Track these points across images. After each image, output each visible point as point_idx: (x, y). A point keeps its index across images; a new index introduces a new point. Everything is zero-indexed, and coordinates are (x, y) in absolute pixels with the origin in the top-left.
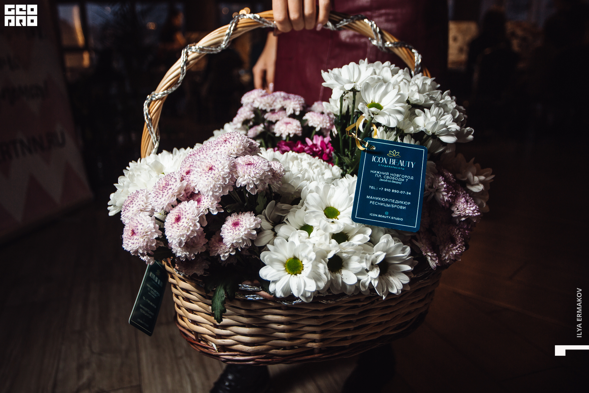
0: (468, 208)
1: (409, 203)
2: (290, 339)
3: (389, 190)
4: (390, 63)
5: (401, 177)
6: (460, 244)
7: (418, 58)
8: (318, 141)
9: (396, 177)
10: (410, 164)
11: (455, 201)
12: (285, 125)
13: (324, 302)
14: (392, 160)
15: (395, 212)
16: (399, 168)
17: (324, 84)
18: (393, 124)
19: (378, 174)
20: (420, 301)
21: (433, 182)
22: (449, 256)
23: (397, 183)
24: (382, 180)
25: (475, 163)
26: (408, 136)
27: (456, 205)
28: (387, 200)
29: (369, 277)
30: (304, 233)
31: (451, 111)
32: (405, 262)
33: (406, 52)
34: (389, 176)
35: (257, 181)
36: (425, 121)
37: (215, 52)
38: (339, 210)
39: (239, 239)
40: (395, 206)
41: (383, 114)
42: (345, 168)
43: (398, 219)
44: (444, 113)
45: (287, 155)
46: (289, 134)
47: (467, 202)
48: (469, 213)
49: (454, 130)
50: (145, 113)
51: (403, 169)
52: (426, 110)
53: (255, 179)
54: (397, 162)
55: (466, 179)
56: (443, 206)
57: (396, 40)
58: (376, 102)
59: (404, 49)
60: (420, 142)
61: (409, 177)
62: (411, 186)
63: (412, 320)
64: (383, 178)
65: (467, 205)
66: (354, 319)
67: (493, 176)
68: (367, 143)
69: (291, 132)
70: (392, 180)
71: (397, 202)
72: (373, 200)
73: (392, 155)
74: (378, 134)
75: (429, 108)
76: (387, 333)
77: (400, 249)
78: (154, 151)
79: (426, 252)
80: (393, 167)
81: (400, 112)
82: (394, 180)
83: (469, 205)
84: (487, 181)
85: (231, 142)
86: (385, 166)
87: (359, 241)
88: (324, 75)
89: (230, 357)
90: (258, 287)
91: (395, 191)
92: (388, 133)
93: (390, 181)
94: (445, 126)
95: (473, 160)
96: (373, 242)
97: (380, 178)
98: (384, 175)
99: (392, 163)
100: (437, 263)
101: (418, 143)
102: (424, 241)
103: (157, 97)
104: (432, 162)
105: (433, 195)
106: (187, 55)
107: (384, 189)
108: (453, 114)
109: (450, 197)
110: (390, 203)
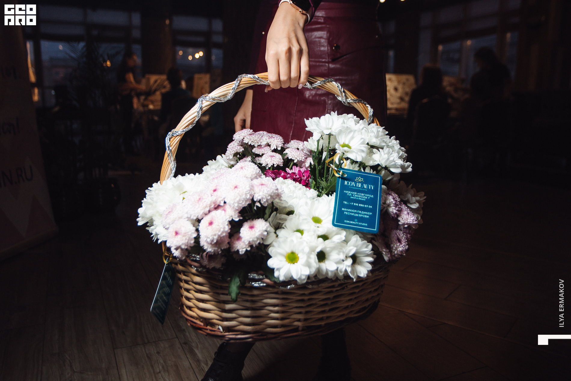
0: (409, 218)
1: (371, 213)
2: (282, 319)
3: (357, 205)
4: (353, 115)
5: (365, 196)
6: (404, 244)
7: (370, 111)
8: (296, 170)
9: (362, 195)
10: (371, 187)
11: (400, 213)
12: (270, 158)
13: (310, 286)
14: (358, 184)
15: (361, 220)
16: (363, 189)
17: (307, 129)
18: (359, 159)
19: (349, 194)
20: (376, 290)
21: (386, 199)
22: (397, 252)
23: (362, 199)
24: (352, 197)
25: (412, 188)
26: (368, 167)
27: (401, 216)
28: (356, 211)
29: (345, 265)
30: (299, 234)
31: (396, 151)
32: (368, 255)
33: (362, 106)
34: (357, 195)
35: (268, 196)
36: (380, 157)
37: (223, 101)
38: (322, 218)
39: (254, 238)
40: (362, 215)
41: (352, 152)
42: (320, 190)
43: (364, 224)
44: (392, 152)
45: (279, 180)
46: (274, 165)
47: (408, 214)
48: (410, 221)
49: (399, 164)
50: (167, 145)
51: (366, 190)
52: (380, 149)
53: (267, 195)
54: (362, 185)
55: (407, 199)
56: (392, 216)
57: (355, 98)
58: (347, 143)
59: (360, 104)
60: (376, 171)
61: (370, 196)
62: (372, 202)
63: (369, 305)
64: (353, 196)
65: (409, 216)
66: (329, 302)
67: (425, 197)
68: (341, 172)
69: (275, 163)
70: (359, 198)
71: (363, 212)
72: (347, 211)
73: (358, 181)
74: (347, 165)
75: (382, 148)
76: (352, 315)
77: (365, 246)
78: (173, 175)
79: (382, 249)
80: (359, 189)
81: (363, 151)
82: (361, 198)
83: (410, 216)
84: (420, 201)
85: (247, 169)
86: (354, 188)
87: (338, 239)
88: (307, 122)
89: (234, 336)
90: (263, 275)
91: (361, 205)
92: (353, 165)
93: (358, 198)
94: (393, 161)
95: (411, 186)
96: (346, 241)
97: (350, 196)
98: (354, 194)
99: (358, 186)
100: (389, 257)
101: (375, 172)
102: (380, 241)
103: (177, 134)
104: (385, 186)
105: (385, 209)
106: (202, 103)
107: (353, 204)
108: (398, 153)
109: (398, 210)
110: (359, 213)
